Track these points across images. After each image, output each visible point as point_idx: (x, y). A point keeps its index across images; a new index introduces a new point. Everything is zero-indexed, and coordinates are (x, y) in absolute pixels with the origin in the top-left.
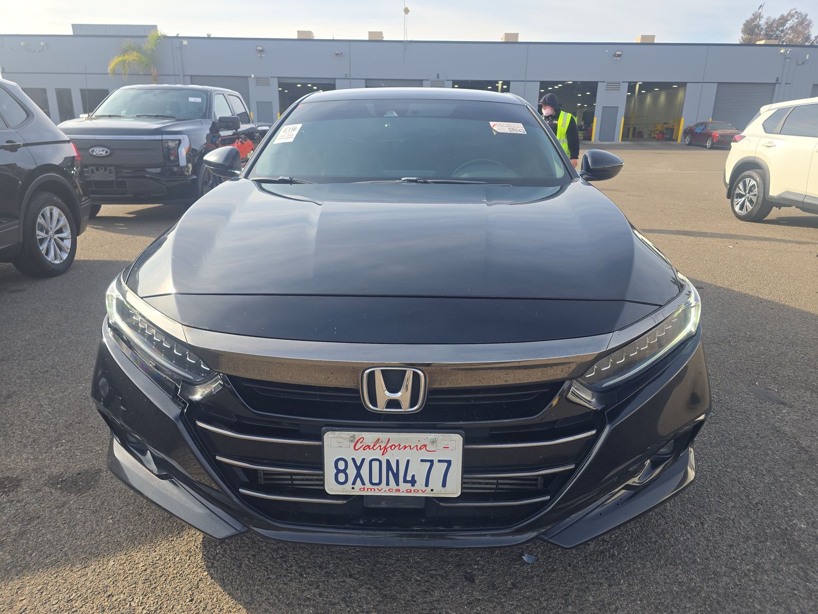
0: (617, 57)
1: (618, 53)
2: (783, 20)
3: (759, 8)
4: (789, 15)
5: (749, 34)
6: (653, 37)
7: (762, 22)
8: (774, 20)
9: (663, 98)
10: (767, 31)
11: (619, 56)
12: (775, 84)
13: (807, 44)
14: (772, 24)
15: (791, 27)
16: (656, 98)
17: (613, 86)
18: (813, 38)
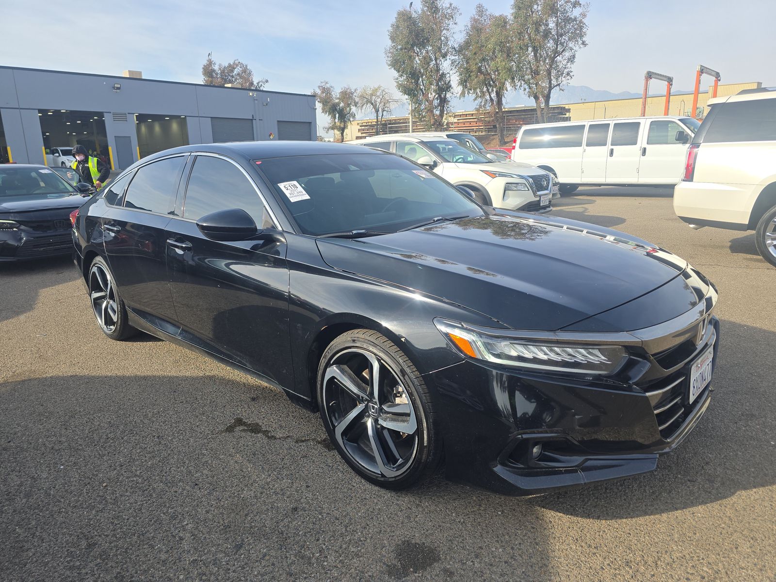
0: (116, 89)
1: (116, 86)
2: (231, 68)
3: (209, 56)
4: (234, 63)
5: (209, 77)
6: (140, 73)
7: (216, 68)
8: (225, 67)
9: (157, 128)
10: (222, 75)
11: (118, 88)
12: (252, 119)
13: (253, 88)
14: (224, 71)
15: (238, 74)
16: (150, 128)
17: (120, 117)
18: (255, 83)
